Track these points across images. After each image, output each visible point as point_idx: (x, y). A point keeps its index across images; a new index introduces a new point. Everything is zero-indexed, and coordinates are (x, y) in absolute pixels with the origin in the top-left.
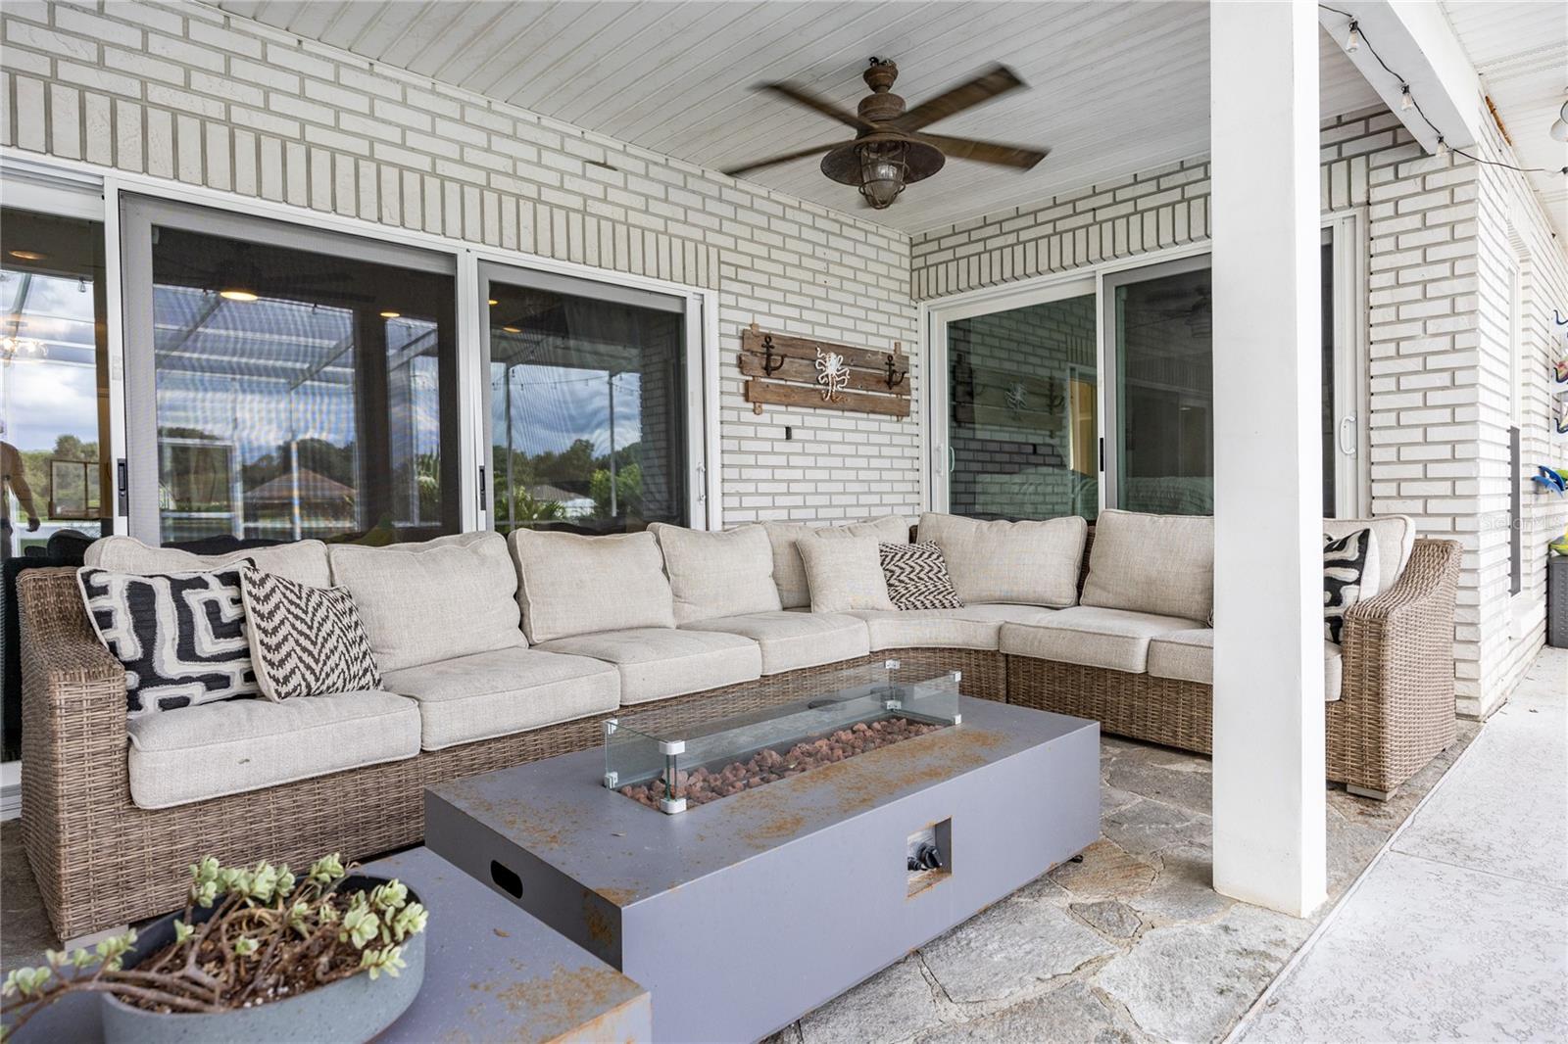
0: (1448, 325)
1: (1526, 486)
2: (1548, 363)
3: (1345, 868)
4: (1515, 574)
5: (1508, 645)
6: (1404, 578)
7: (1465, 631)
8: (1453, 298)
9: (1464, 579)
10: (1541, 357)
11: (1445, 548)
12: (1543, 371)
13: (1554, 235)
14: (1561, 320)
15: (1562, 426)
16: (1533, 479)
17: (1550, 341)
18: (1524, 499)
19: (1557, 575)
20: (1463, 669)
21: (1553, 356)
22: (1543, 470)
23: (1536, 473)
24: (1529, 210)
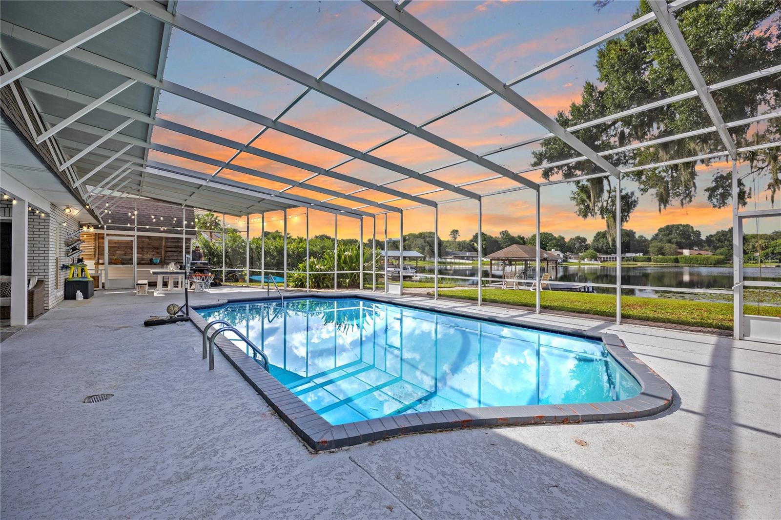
0: (44, 243)
1: (59, 268)
3: (29, 323)
4: (57, 285)
5: (55, 298)
6: (35, 286)
7: (47, 295)
8: (45, 238)
9: (46, 283)
11: (43, 281)
15: (68, 255)
18: (59, 271)
19: (67, 285)
20: (46, 302)
22: (63, 265)
23: (62, 266)
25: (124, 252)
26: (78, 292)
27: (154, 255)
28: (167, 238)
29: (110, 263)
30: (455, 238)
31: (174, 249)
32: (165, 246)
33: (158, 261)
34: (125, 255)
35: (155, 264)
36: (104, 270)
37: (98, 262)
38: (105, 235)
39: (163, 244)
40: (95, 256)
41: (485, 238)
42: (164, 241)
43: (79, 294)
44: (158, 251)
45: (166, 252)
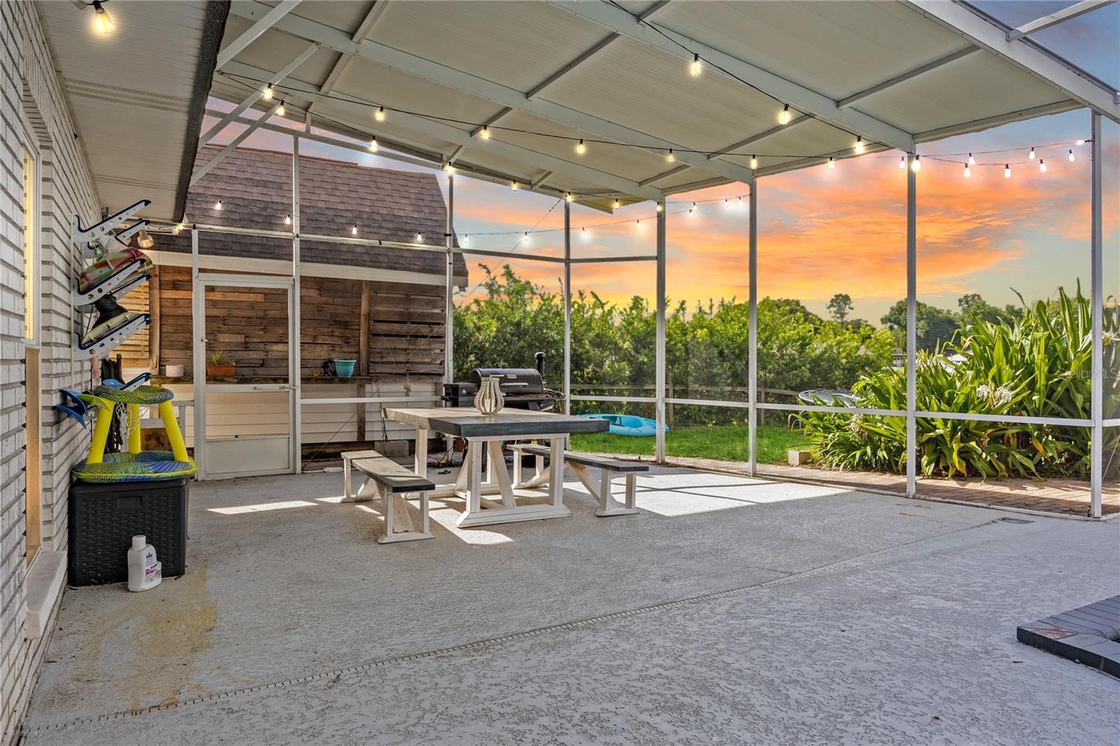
2: (69, 271)
10: (62, 264)
12: (64, 280)
13: (76, 136)
14: (83, 228)
15: (84, 342)
16: (54, 408)
17: (72, 248)
19: (80, 506)
21: (74, 264)
23: (56, 400)
24: (51, 89)
25: (241, 339)
26: (140, 541)
27: (333, 346)
28: (375, 286)
29: (212, 378)
30: (842, 315)
31: (396, 328)
32: (369, 316)
33: (351, 369)
34: (246, 346)
35: (344, 381)
36: (192, 403)
37: (161, 372)
38: (195, 272)
39: (364, 308)
40: (150, 351)
41: (921, 313)
42: (364, 297)
43: (142, 551)
44: (348, 333)
45: (373, 335)
